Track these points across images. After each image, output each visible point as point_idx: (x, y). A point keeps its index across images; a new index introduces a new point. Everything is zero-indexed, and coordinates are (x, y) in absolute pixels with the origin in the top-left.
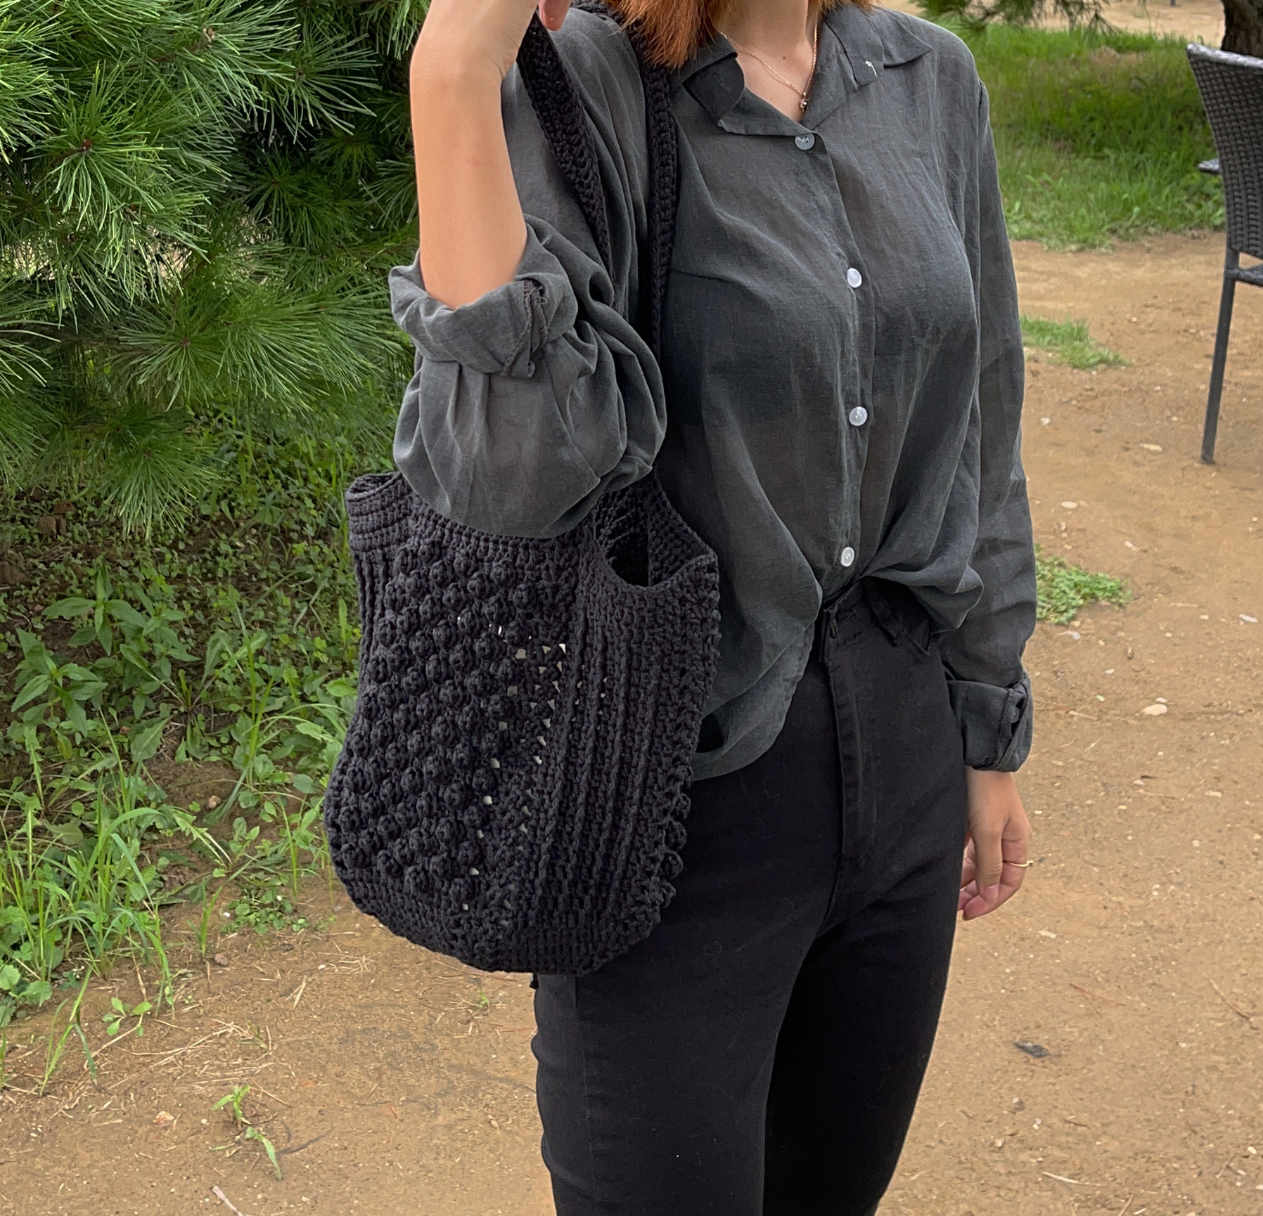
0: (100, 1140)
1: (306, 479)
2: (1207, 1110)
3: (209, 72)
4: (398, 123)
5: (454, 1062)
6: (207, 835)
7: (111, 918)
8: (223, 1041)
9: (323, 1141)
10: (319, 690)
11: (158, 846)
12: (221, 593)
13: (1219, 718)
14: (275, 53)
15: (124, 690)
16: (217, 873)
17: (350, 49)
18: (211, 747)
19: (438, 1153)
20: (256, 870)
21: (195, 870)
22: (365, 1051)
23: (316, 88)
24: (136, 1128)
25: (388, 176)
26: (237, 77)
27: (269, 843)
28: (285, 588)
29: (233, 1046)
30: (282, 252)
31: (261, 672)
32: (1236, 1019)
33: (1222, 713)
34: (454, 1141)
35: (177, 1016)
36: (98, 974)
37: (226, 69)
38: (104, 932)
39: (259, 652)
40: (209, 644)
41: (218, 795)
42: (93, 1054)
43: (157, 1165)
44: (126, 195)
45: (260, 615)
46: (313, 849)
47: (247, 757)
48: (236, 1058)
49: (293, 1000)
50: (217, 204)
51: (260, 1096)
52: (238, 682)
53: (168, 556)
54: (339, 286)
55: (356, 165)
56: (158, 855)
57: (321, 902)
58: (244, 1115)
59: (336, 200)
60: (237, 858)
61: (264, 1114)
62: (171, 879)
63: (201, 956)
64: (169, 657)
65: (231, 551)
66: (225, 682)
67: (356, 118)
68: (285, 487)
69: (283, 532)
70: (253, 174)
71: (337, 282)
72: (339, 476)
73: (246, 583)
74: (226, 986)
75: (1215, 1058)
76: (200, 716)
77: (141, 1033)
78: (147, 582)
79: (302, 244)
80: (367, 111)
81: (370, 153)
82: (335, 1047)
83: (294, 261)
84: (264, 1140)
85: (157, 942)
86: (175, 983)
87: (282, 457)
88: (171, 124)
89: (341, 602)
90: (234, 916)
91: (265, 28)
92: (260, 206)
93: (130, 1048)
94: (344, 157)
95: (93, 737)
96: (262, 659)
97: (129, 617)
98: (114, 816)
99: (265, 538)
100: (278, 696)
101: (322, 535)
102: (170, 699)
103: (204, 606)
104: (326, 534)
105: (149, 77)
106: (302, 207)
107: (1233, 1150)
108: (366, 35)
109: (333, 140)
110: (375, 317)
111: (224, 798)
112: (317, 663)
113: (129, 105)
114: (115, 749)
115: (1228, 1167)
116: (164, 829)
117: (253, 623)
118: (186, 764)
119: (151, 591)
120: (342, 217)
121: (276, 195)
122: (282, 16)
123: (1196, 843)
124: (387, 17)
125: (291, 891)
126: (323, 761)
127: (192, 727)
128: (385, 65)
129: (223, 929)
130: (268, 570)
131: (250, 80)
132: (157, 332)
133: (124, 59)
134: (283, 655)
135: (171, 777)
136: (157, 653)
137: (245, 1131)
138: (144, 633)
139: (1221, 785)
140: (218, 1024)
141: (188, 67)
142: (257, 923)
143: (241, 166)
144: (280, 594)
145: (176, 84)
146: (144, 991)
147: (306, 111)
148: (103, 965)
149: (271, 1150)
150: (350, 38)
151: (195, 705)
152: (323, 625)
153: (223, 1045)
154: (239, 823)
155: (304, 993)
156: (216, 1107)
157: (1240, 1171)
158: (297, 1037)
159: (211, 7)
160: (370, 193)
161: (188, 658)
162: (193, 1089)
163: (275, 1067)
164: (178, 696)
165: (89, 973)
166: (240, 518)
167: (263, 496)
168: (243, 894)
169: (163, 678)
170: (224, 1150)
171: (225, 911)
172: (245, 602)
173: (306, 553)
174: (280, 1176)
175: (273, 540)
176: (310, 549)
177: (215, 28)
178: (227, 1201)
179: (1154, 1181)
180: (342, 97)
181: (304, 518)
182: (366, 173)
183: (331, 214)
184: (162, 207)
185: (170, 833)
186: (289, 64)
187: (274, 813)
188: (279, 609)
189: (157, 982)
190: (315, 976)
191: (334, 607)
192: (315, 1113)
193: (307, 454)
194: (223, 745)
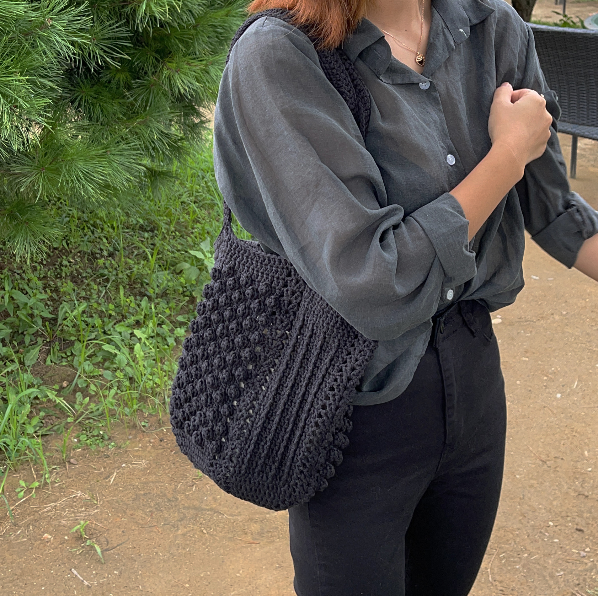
0: (16, 549)
1: (102, 229)
2: (530, 506)
3: (49, 40)
4: (141, 62)
5: (186, 505)
6: (63, 401)
7: (18, 442)
8: (75, 500)
9: (124, 545)
10: (112, 329)
11: (39, 406)
12: (65, 284)
13: (525, 324)
14: (81, 30)
15: (20, 332)
16: (69, 420)
17: (117, 27)
18: (62, 357)
19: (179, 547)
20: (89, 419)
21: (58, 418)
22: (145, 503)
23: (101, 46)
24: (33, 542)
25: (137, 87)
26: (63, 42)
27: (94, 405)
28: (95, 280)
29: (80, 502)
30: (89, 125)
31: (84, 321)
32: (541, 463)
33: (526, 321)
34: (186, 541)
35: (52, 488)
36: (13, 469)
37: (58, 38)
38: (14, 449)
39: (84, 312)
40: (59, 309)
41: (67, 381)
42: (11, 508)
43: (44, 560)
44: (11, 100)
45: (83, 294)
46: (116, 408)
47: (80, 363)
48: (82, 508)
49: (110, 481)
50: (56, 103)
51: (93, 525)
52: (74, 326)
53: (38, 268)
54: (116, 141)
55: (122, 83)
56: (40, 411)
57: (122, 434)
58: (85, 534)
59: (113, 99)
60: (79, 412)
61: (95, 533)
62: (46, 422)
63: (63, 460)
64: (41, 316)
65: (68, 264)
66: (68, 327)
67: (121, 60)
68: (93, 233)
69: (92, 254)
70: (72, 88)
71: (115, 139)
72: (118, 227)
73: (76, 279)
74: (76, 474)
75: (532, 482)
76: (57, 343)
77: (34, 497)
78: (29, 280)
79: (97, 121)
80: (126, 57)
81: (129, 76)
82: (130, 502)
83: (94, 130)
84: (96, 546)
85: (40, 452)
86: (51, 472)
87: (91, 219)
88: (32, 65)
89: (121, 287)
90: (79, 441)
91: (76, 18)
92: (76, 104)
93: (29, 504)
94: (116, 79)
95: (6, 355)
96: (85, 315)
97: (20, 298)
98: (17, 393)
99: (84, 257)
100: (93, 332)
101: (111, 255)
102: (42, 335)
103: (56, 290)
104: (113, 254)
105: (21, 43)
106: (97, 103)
107: (542, 524)
108: (125, 20)
109: (110, 71)
110: (134, 155)
111: (71, 382)
112: (110, 316)
113: (11, 57)
114: (16, 360)
115: (541, 532)
116: (42, 398)
117: (80, 298)
118: (51, 366)
119: (30, 284)
120: (116, 107)
121: (84, 98)
122: (84, 12)
123: (518, 382)
124: (134, 12)
125: (107, 429)
126: (116, 363)
127: (53, 348)
128: (134, 35)
129: (74, 447)
130: (86, 272)
131: (69, 43)
132: (28, 165)
133: (8, 35)
134: (95, 313)
135: (44, 373)
136: (35, 314)
137: (86, 542)
138: (28, 305)
139: (528, 355)
140: (72, 492)
141: (39, 38)
142: (91, 445)
143: (66, 84)
144: (92, 283)
145: (33, 46)
146: (35, 476)
147: (97, 57)
148: (15, 465)
149: (99, 550)
150: (117, 22)
151: (54, 338)
152: (113, 298)
153: (75, 502)
154: (79, 395)
155: (115, 478)
156: (72, 531)
157: (546, 534)
158: (112, 498)
159: (49, 9)
160: (129, 96)
161: (50, 316)
162: (60, 522)
163: (101, 512)
164: (46, 334)
165: (8, 469)
166: (72, 248)
167: (83, 237)
168: (83, 430)
169: (38, 326)
170: (76, 551)
171: (75, 438)
172: (76, 288)
173: (104, 264)
174: (103, 562)
175: (88, 258)
176: (106, 262)
177: (51, 19)
178: (78, 576)
179: (508, 540)
180: (114, 50)
181: (102, 247)
182: (127, 86)
183: (111, 106)
184: (29, 106)
185: (45, 400)
186: (88, 35)
187: (95, 390)
188: (92, 291)
189: (41, 472)
190: (121, 470)
191: (118, 289)
192: (120, 532)
193: (103, 217)
194: (68, 356)
